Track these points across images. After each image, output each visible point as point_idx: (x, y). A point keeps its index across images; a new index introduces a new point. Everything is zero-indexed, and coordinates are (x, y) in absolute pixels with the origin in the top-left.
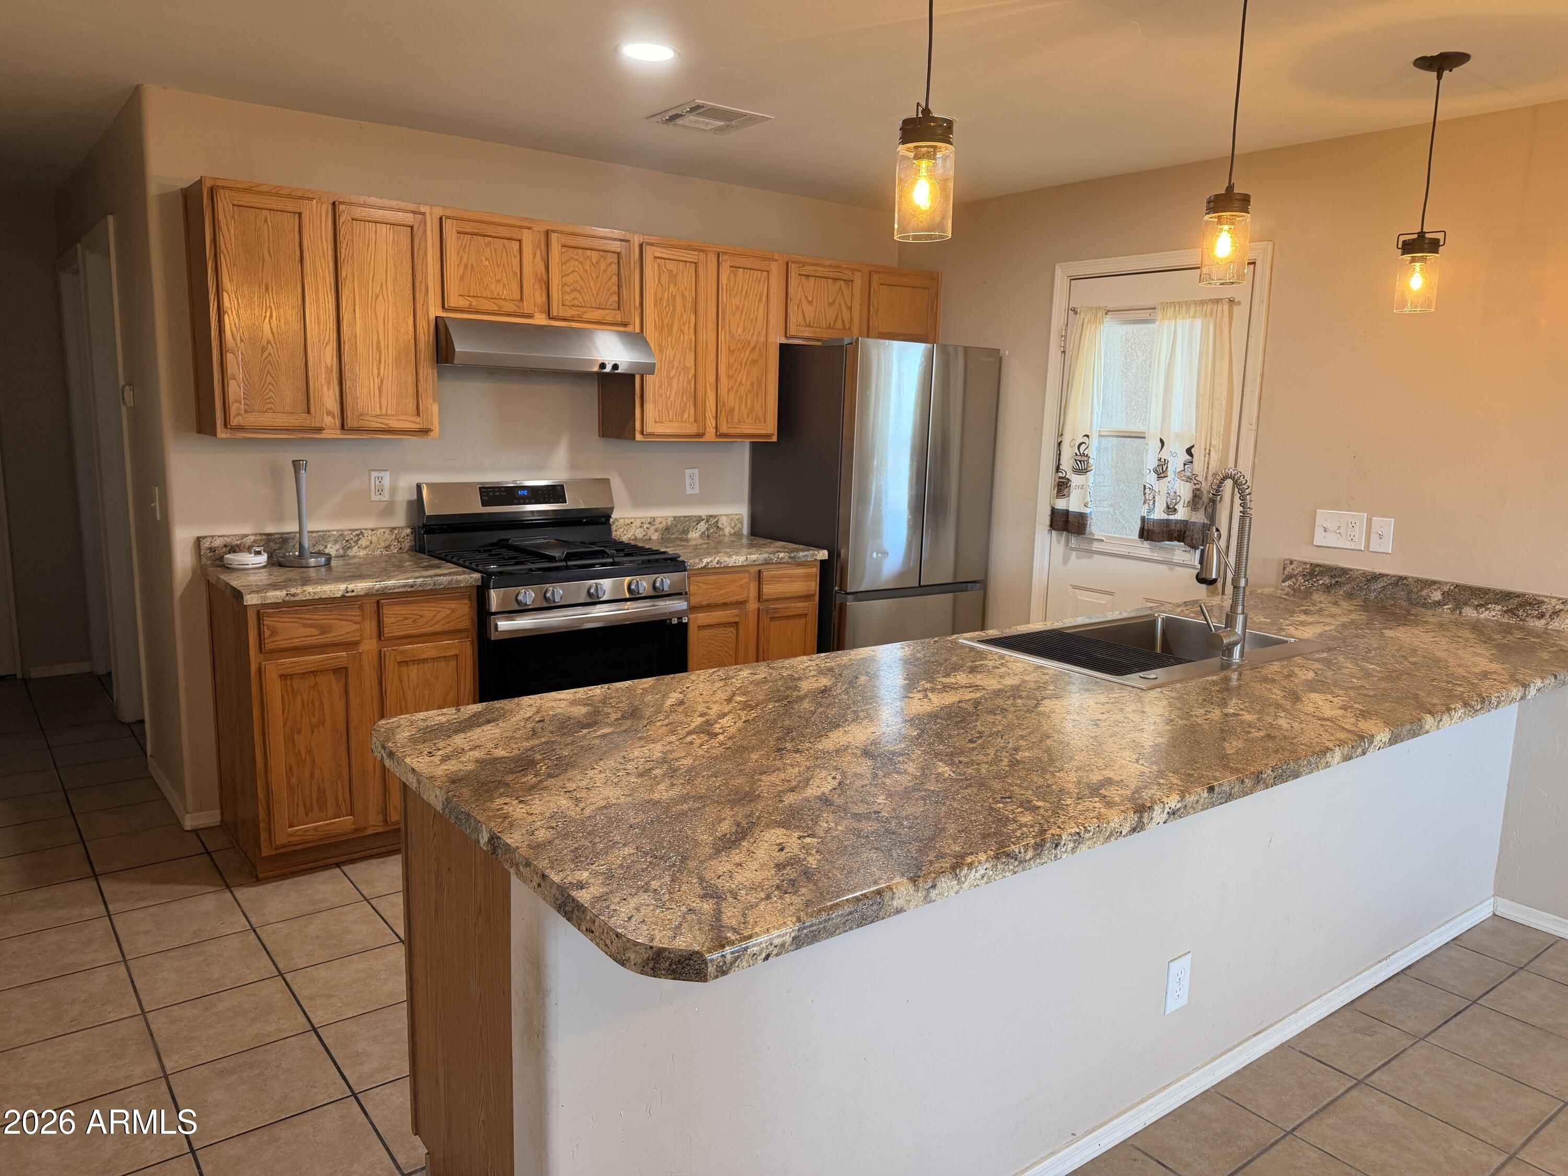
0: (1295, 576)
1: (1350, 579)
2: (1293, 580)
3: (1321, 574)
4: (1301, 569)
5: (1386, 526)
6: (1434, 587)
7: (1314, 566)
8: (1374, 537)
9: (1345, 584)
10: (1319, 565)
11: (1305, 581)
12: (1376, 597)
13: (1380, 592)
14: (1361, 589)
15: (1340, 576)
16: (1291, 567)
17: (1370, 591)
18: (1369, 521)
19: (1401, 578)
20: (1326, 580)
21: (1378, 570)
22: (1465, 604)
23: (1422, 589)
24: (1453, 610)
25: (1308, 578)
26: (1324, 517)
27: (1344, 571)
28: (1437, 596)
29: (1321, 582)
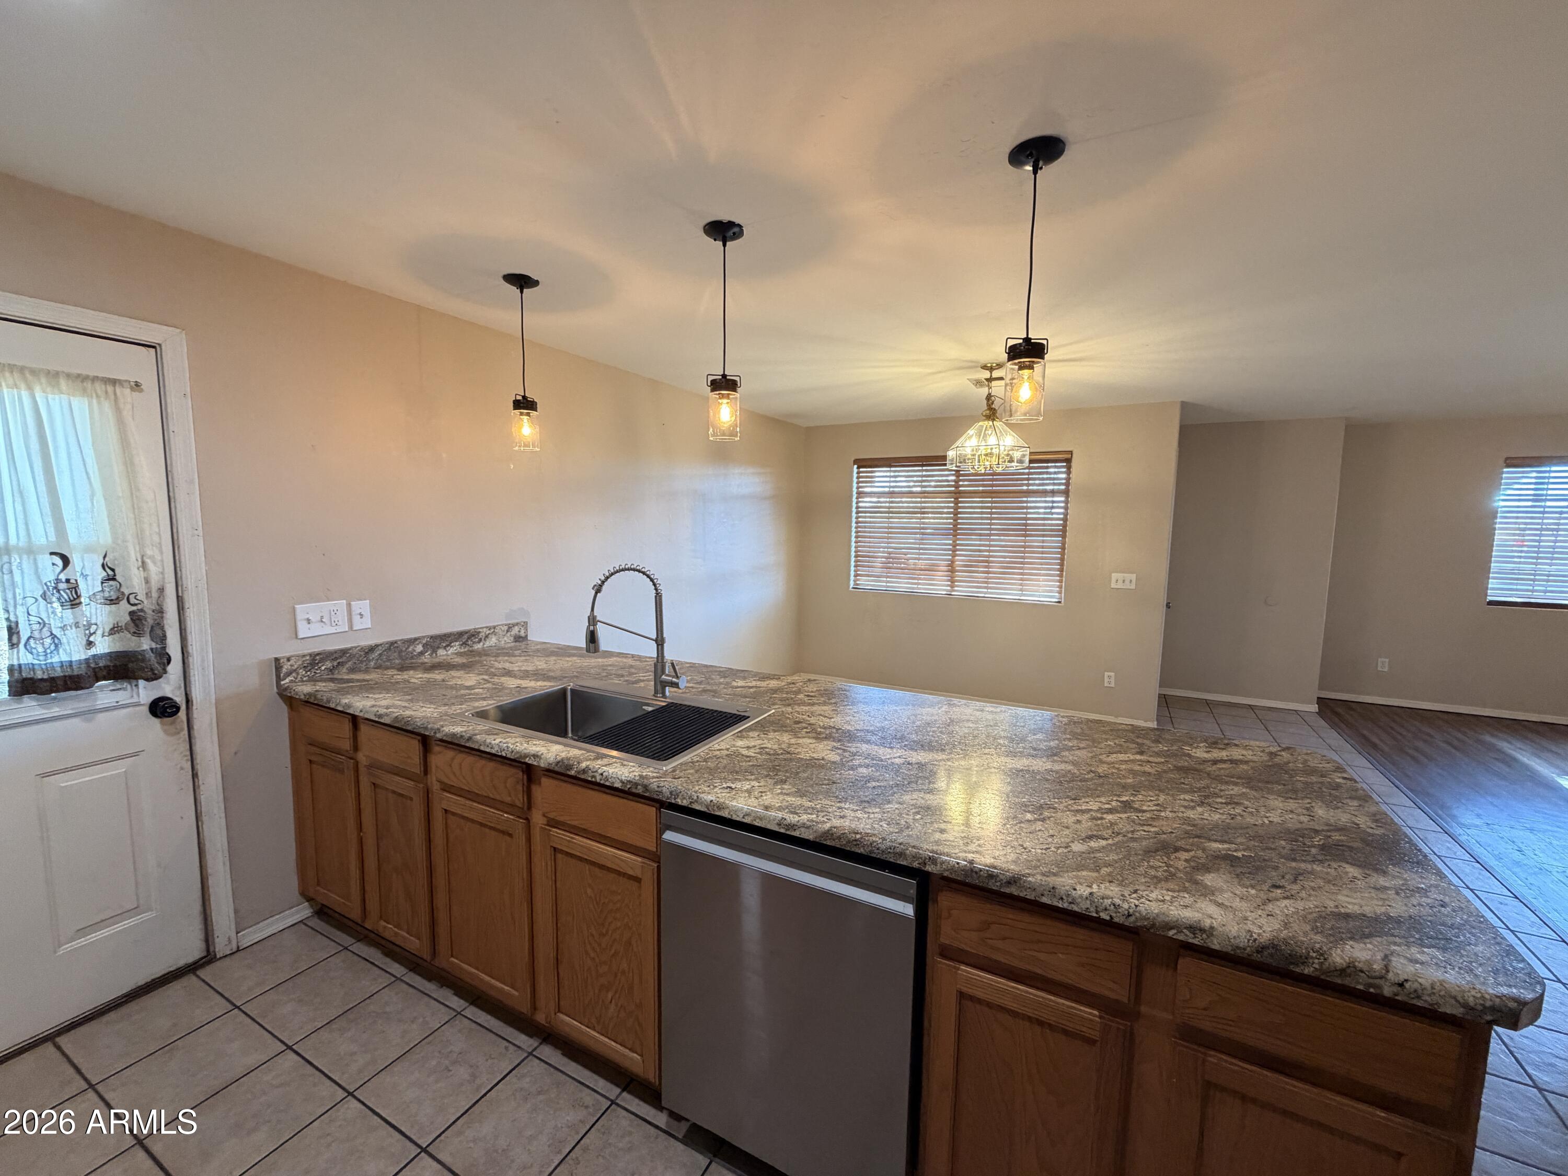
0: (295, 670)
1: (352, 656)
2: (294, 674)
3: (322, 660)
4: (300, 663)
5: (362, 606)
6: (417, 642)
7: (313, 656)
8: (356, 618)
9: (346, 663)
10: (318, 654)
11: (306, 672)
12: (375, 664)
13: (377, 660)
14: (361, 662)
15: (341, 657)
16: (289, 663)
17: (370, 661)
18: (349, 605)
19: (392, 643)
20: (329, 664)
21: (372, 642)
22: (438, 648)
23: (409, 647)
24: (431, 655)
25: (309, 668)
26: (302, 611)
27: (344, 652)
28: (419, 648)
29: (323, 668)
